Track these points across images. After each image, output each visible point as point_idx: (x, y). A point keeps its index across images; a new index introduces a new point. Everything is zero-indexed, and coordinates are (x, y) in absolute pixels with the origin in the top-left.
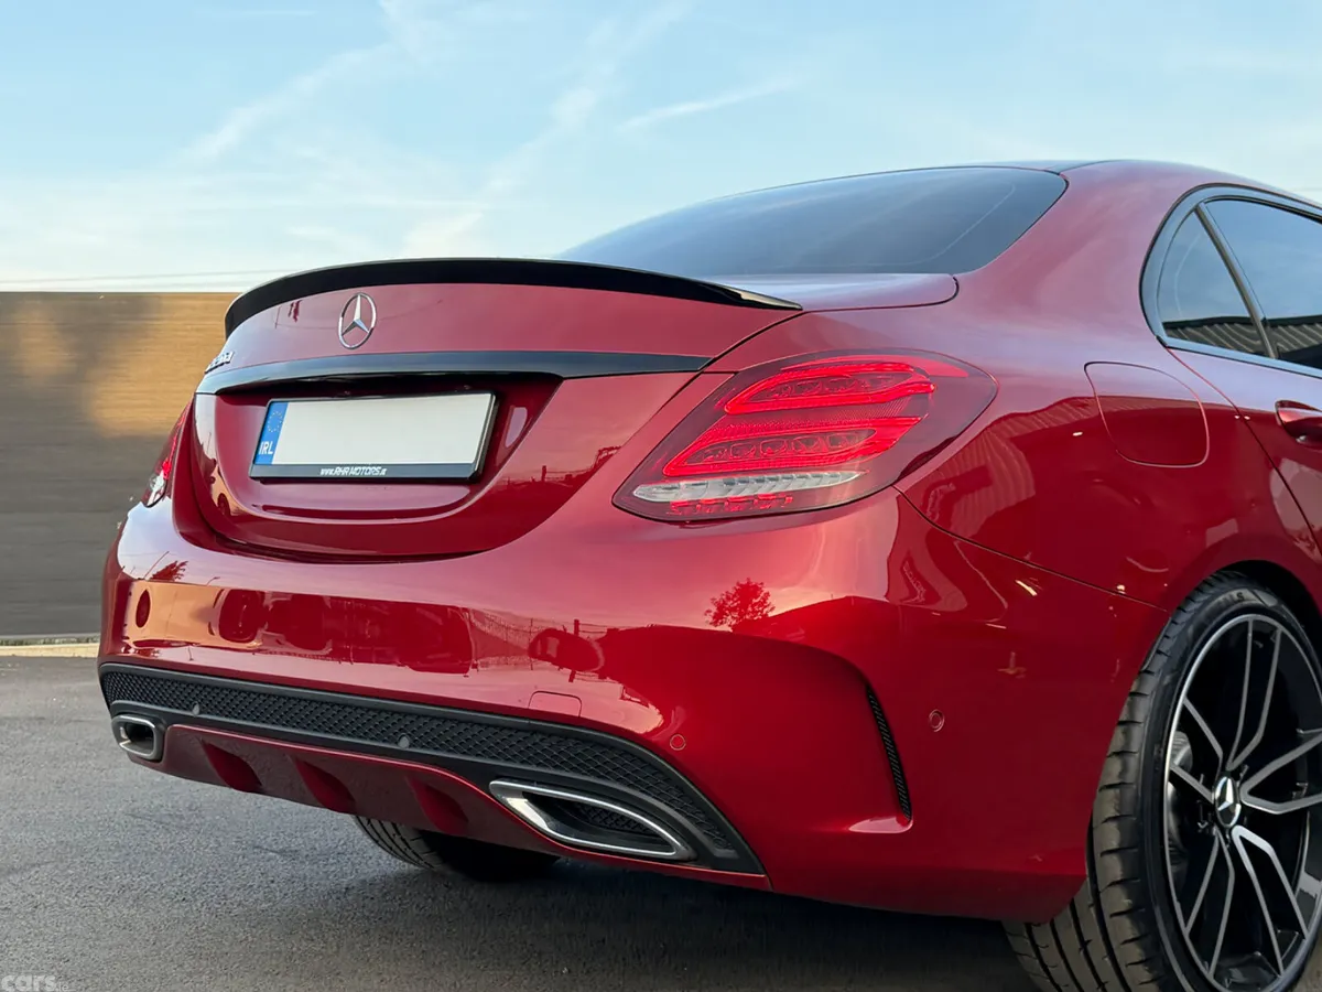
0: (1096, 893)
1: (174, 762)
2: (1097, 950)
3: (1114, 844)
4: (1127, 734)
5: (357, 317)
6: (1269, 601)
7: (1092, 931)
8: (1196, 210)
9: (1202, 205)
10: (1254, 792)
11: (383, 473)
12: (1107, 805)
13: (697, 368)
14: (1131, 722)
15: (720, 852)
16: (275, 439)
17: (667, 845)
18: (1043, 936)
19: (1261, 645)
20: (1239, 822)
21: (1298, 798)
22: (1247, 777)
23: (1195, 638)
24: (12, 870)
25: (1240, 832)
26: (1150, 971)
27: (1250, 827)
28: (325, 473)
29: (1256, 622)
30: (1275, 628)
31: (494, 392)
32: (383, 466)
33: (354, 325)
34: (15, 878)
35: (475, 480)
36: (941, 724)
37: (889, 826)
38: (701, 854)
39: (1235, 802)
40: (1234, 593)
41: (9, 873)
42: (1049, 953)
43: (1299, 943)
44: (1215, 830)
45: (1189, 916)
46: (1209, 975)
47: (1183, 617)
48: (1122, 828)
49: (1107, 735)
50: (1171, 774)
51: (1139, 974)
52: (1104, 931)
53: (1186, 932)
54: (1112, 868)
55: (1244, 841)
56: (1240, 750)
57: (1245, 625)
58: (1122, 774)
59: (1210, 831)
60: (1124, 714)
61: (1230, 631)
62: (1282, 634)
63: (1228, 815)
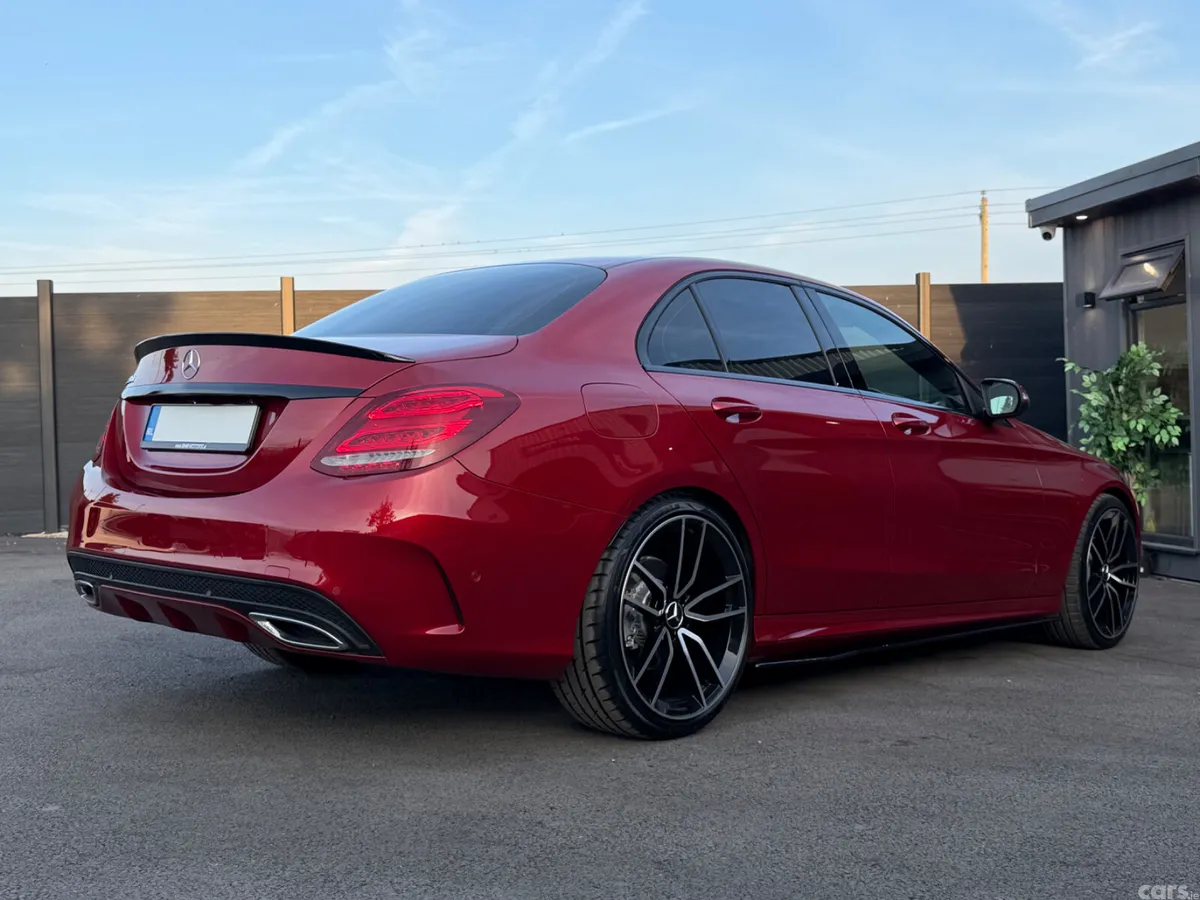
0: (585, 664)
1: (104, 605)
2: (589, 693)
3: (592, 638)
4: (600, 581)
5: (191, 362)
6: (698, 507)
7: (586, 685)
8: (689, 287)
9: (693, 286)
10: (692, 610)
11: (205, 448)
12: (589, 618)
13: (357, 395)
14: (602, 575)
15: (362, 646)
16: (154, 426)
17: (336, 644)
18: (565, 687)
19: (692, 531)
20: (682, 626)
21: (727, 611)
22: (689, 602)
23: (644, 530)
24: (38, 671)
25: (682, 631)
26: (614, 703)
27: (691, 629)
28: (178, 447)
29: (688, 520)
30: (702, 522)
31: (258, 405)
32: (205, 444)
33: (189, 366)
34: (37, 675)
35: (248, 452)
36: (479, 579)
37: (452, 630)
38: (352, 647)
39: (679, 616)
40: (673, 505)
41: (35, 672)
42: (570, 697)
43: (719, 690)
44: (665, 630)
45: (636, 676)
46: (652, 706)
47: (639, 518)
48: (595, 630)
49: (588, 582)
50: (625, 601)
51: (609, 706)
52: (590, 683)
53: (634, 683)
54: (591, 650)
55: (684, 636)
56: (681, 587)
57: (680, 521)
58: (596, 602)
59: (660, 630)
60: (599, 570)
61: (669, 524)
62: (708, 525)
63: (674, 622)
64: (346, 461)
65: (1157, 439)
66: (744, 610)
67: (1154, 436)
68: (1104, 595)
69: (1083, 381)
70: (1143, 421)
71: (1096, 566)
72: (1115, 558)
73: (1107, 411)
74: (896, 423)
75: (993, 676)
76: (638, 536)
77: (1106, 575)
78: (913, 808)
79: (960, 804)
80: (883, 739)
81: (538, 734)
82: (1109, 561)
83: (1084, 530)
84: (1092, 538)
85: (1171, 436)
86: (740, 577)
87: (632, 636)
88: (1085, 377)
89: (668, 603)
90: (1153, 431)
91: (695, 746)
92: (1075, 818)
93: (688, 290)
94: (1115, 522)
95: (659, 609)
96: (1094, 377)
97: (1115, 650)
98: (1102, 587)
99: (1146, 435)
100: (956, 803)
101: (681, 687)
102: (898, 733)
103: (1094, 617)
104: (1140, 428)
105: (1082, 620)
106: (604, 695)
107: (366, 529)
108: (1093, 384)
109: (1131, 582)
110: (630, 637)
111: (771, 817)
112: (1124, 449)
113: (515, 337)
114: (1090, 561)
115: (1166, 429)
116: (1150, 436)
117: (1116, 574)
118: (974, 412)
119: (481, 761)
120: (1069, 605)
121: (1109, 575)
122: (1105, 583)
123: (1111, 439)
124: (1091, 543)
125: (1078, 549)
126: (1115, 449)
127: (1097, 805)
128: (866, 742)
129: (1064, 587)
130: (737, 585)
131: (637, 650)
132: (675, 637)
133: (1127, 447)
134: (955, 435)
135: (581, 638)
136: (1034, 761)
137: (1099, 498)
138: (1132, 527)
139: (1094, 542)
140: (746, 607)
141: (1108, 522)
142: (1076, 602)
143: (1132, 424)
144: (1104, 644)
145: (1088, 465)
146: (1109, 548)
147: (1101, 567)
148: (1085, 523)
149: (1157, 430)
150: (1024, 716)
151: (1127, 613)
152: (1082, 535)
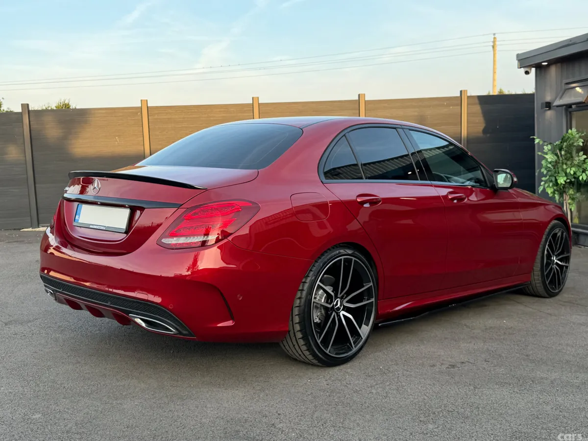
0: (294, 333)
1: (60, 301)
2: (297, 347)
3: (298, 322)
4: (301, 293)
5: (96, 186)
6: (350, 252)
7: (295, 343)
8: (344, 135)
9: (347, 135)
10: (347, 302)
12: (296, 311)
13: (179, 206)
14: (302, 290)
15: (185, 332)
16: (79, 216)
17: (171, 331)
19: (347, 264)
20: (343, 310)
21: (365, 301)
22: (345, 298)
23: (323, 266)
25: (342, 313)
26: (309, 352)
27: (347, 311)
28: (91, 227)
29: (344, 259)
30: (352, 259)
31: (130, 209)
32: (104, 226)
33: (95, 188)
34: (29, 324)
35: (126, 232)
36: (241, 298)
37: (230, 323)
38: (180, 333)
39: (341, 306)
40: (337, 252)
42: (287, 347)
43: (361, 340)
44: (334, 313)
45: (320, 338)
46: (327, 352)
47: (320, 260)
48: (299, 317)
49: (295, 294)
50: (314, 302)
51: (307, 353)
52: (297, 342)
53: (319, 342)
54: (297, 327)
55: (343, 315)
56: (342, 291)
57: (341, 260)
58: (300, 304)
59: (332, 313)
60: (301, 288)
61: (335, 262)
62: (355, 260)
63: (338, 309)
64: (173, 241)
65: (581, 178)
66: (373, 300)
67: (579, 176)
68: (553, 271)
69: (544, 149)
70: (573, 169)
71: (549, 257)
72: (558, 253)
73: (556, 164)
74: (450, 197)
75: (497, 318)
76: (319, 271)
77: (554, 261)
78: (458, 412)
79: (480, 409)
80: (442, 364)
81: (272, 363)
82: (556, 254)
83: (543, 240)
84: (548, 243)
85: (587, 176)
86: (371, 284)
87: (317, 316)
88: (545, 147)
89: (335, 300)
90: (578, 174)
91: (349, 370)
92: (538, 418)
93: (344, 137)
94: (559, 234)
95: (330, 304)
96: (549, 147)
97: (558, 297)
98: (552, 267)
99: (575, 176)
100: (479, 408)
101: (342, 340)
102: (450, 360)
103: (547, 283)
104: (572, 173)
105: (542, 285)
106: (304, 348)
107: (185, 273)
108: (549, 150)
109: (566, 263)
110: (316, 317)
111: (387, 420)
112: (564, 183)
113: (257, 170)
114: (546, 255)
115: (585, 173)
116: (577, 177)
117: (558, 260)
118: (489, 185)
119: (244, 382)
120: (535, 277)
121: (556, 261)
122: (553, 265)
123: (557, 178)
124: (547, 246)
125: (540, 250)
126: (559, 183)
127: (548, 408)
128: (434, 366)
129: (533, 269)
130: (370, 288)
131: (320, 323)
132: (339, 316)
133: (565, 182)
134: (479, 199)
135: (292, 320)
136: (517, 378)
137: (551, 223)
138: (567, 236)
139: (548, 246)
140: (374, 298)
141: (556, 234)
142: (538, 276)
143: (568, 171)
144: (551, 295)
145: (546, 207)
146: (556, 249)
147: (552, 257)
148: (544, 237)
149: (581, 173)
150: (512, 346)
151: (564, 279)
152: (542, 243)
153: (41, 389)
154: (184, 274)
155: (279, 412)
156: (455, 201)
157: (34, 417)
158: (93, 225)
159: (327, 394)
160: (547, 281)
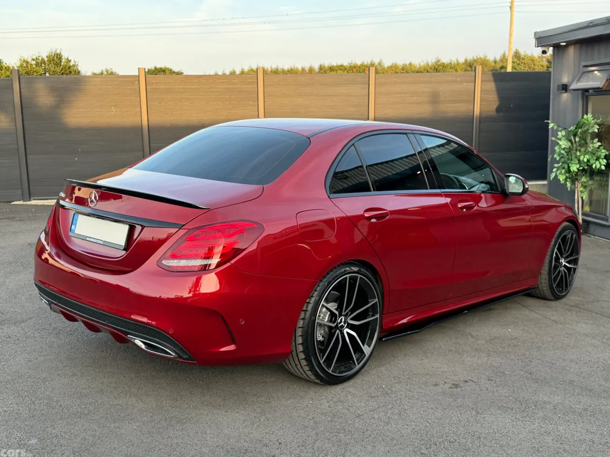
0: (297, 354)
2: (299, 366)
3: (301, 342)
4: (305, 314)
5: (93, 198)
6: (355, 269)
7: (297, 362)
8: (353, 144)
9: (356, 143)
10: (352, 319)
11: (102, 243)
12: (299, 332)
13: (181, 227)
14: (306, 311)
15: (185, 356)
16: (75, 225)
17: (172, 355)
19: (352, 282)
20: (347, 327)
21: (369, 318)
22: (350, 315)
25: (346, 330)
26: (312, 372)
27: (351, 329)
28: (88, 239)
29: (350, 277)
30: (357, 277)
31: (128, 226)
33: (92, 200)
35: (125, 250)
36: (243, 323)
37: (232, 347)
38: (180, 357)
39: (345, 323)
40: (343, 270)
42: (290, 366)
43: (364, 357)
44: (338, 331)
45: (323, 358)
46: (330, 371)
47: (325, 280)
48: (302, 338)
49: (299, 314)
50: (317, 323)
51: (309, 373)
52: (300, 362)
53: (322, 362)
54: (300, 348)
55: (347, 333)
56: (346, 308)
57: (347, 277)
58: (303, 324)
59: (335, 332)
60: (304, 308)
61: (341, 281)
62: (360, 278)
63: (342, 326)
64: (174, 263)
65: (594, 166)
66: (378, 316)
67: (592, 164)
68: (561, 274)
69: (558, 135)
70: (587, 157)
71: (557, 259)
72: (567, 254)
73: (569, 151)
74: (459, 206)
76: (324, 291)
77: (562, 263)
78: (459, 443)
79: (482, 439)
80: (445, 383)
81: (273, 379)
82: (564, 256)
83: (552, 243)
84: (557, 246)
85: (601, 165)
86: (377, 300)
87: (321, 334)
88: (559, 133)
89: (339, 317)
90: (592, 161)
91: (351, 389)
92: (538, 451)
93: (353, 146)
94: (569, 236)
95: (334, 323)
96: (564, 133)
97: (564, 300)
98: (560, 270)
99: (589, 164)
100: (480, 438)
101: (345, 357)
102: (453, 377)
103: (554, 286)
104: (585, 160)
105: (548, 288)
106: (307, 368)
108: (563, 136)
109: (574, 265)
110: (319, 336)
111: (388, 452)
112: (576, 170)
113: (262, 186)
114: (555, 257)
115: (599, 161)
116: (590, 165)
117: (567, 262)
118: (500, 190)
119: (245, 403)
120: (542, 281)
121: (564, 263)
122: (561, 267)
123: (570, 165)
124: (556, 250)
125: (549, 253)
126: (572, 170)
127: (549, 439)
128: (436, 385)
129: (541, 273)
130: (375, 304)
131: (323, 341)
132: (342, 333)
133: (578, 169)
135: (295, 341)
136: (520, 401)
137: (562, 226)
138: (577, 238)
139: (557, 249)
140: (379, 315)
141: (565, 237)
142: (546, 280)
143: (582, 158)
144: (557, 298)
146: (565, 251)
147: (560, 259)
148: (554, 240)
149: (594, 161)
150: (516, 361)
151: (571, 281)
152: (551, 246)
153: (37, 407)
154: (185, 296)
155: (280, 441)
156: (465, 210)
157: (30, 442)
158: (90, 238)
159: (329, 419)
160: (555, 283)
